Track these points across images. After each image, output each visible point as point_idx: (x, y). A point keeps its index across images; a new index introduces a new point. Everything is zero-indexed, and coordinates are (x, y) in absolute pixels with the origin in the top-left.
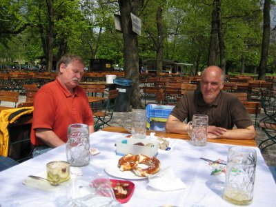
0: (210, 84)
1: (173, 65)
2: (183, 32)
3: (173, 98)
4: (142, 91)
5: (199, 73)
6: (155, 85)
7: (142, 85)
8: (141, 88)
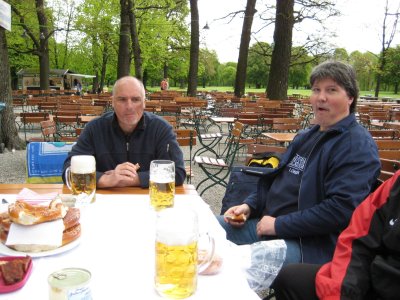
0: (130, 101)
1: (65, 77)
2: (77, 27)
3: (68, 128)
4: (18, 119)
5: (106, 89)
6: (40, 108)
7: (18, 110)
8: (17, 115)
